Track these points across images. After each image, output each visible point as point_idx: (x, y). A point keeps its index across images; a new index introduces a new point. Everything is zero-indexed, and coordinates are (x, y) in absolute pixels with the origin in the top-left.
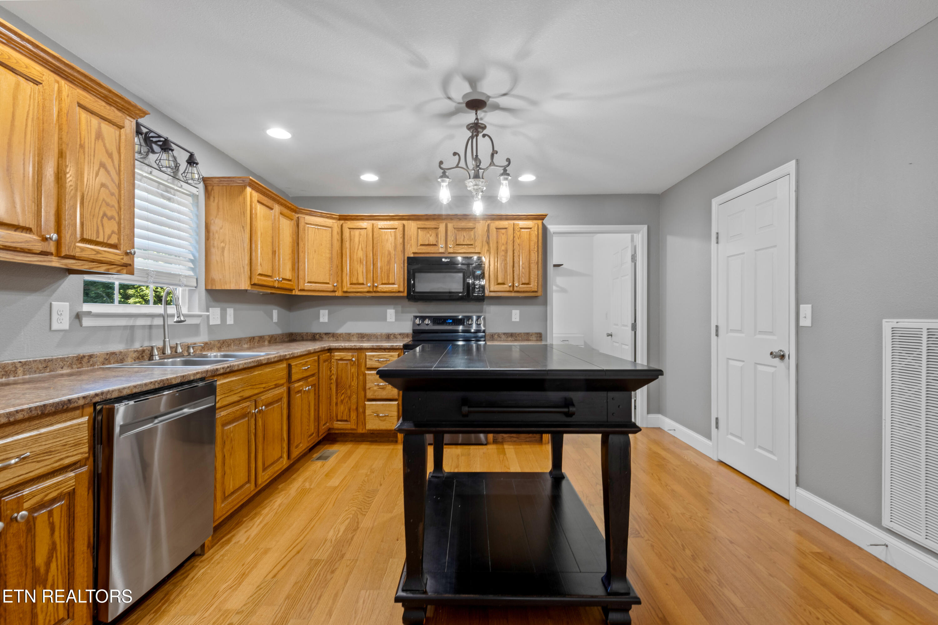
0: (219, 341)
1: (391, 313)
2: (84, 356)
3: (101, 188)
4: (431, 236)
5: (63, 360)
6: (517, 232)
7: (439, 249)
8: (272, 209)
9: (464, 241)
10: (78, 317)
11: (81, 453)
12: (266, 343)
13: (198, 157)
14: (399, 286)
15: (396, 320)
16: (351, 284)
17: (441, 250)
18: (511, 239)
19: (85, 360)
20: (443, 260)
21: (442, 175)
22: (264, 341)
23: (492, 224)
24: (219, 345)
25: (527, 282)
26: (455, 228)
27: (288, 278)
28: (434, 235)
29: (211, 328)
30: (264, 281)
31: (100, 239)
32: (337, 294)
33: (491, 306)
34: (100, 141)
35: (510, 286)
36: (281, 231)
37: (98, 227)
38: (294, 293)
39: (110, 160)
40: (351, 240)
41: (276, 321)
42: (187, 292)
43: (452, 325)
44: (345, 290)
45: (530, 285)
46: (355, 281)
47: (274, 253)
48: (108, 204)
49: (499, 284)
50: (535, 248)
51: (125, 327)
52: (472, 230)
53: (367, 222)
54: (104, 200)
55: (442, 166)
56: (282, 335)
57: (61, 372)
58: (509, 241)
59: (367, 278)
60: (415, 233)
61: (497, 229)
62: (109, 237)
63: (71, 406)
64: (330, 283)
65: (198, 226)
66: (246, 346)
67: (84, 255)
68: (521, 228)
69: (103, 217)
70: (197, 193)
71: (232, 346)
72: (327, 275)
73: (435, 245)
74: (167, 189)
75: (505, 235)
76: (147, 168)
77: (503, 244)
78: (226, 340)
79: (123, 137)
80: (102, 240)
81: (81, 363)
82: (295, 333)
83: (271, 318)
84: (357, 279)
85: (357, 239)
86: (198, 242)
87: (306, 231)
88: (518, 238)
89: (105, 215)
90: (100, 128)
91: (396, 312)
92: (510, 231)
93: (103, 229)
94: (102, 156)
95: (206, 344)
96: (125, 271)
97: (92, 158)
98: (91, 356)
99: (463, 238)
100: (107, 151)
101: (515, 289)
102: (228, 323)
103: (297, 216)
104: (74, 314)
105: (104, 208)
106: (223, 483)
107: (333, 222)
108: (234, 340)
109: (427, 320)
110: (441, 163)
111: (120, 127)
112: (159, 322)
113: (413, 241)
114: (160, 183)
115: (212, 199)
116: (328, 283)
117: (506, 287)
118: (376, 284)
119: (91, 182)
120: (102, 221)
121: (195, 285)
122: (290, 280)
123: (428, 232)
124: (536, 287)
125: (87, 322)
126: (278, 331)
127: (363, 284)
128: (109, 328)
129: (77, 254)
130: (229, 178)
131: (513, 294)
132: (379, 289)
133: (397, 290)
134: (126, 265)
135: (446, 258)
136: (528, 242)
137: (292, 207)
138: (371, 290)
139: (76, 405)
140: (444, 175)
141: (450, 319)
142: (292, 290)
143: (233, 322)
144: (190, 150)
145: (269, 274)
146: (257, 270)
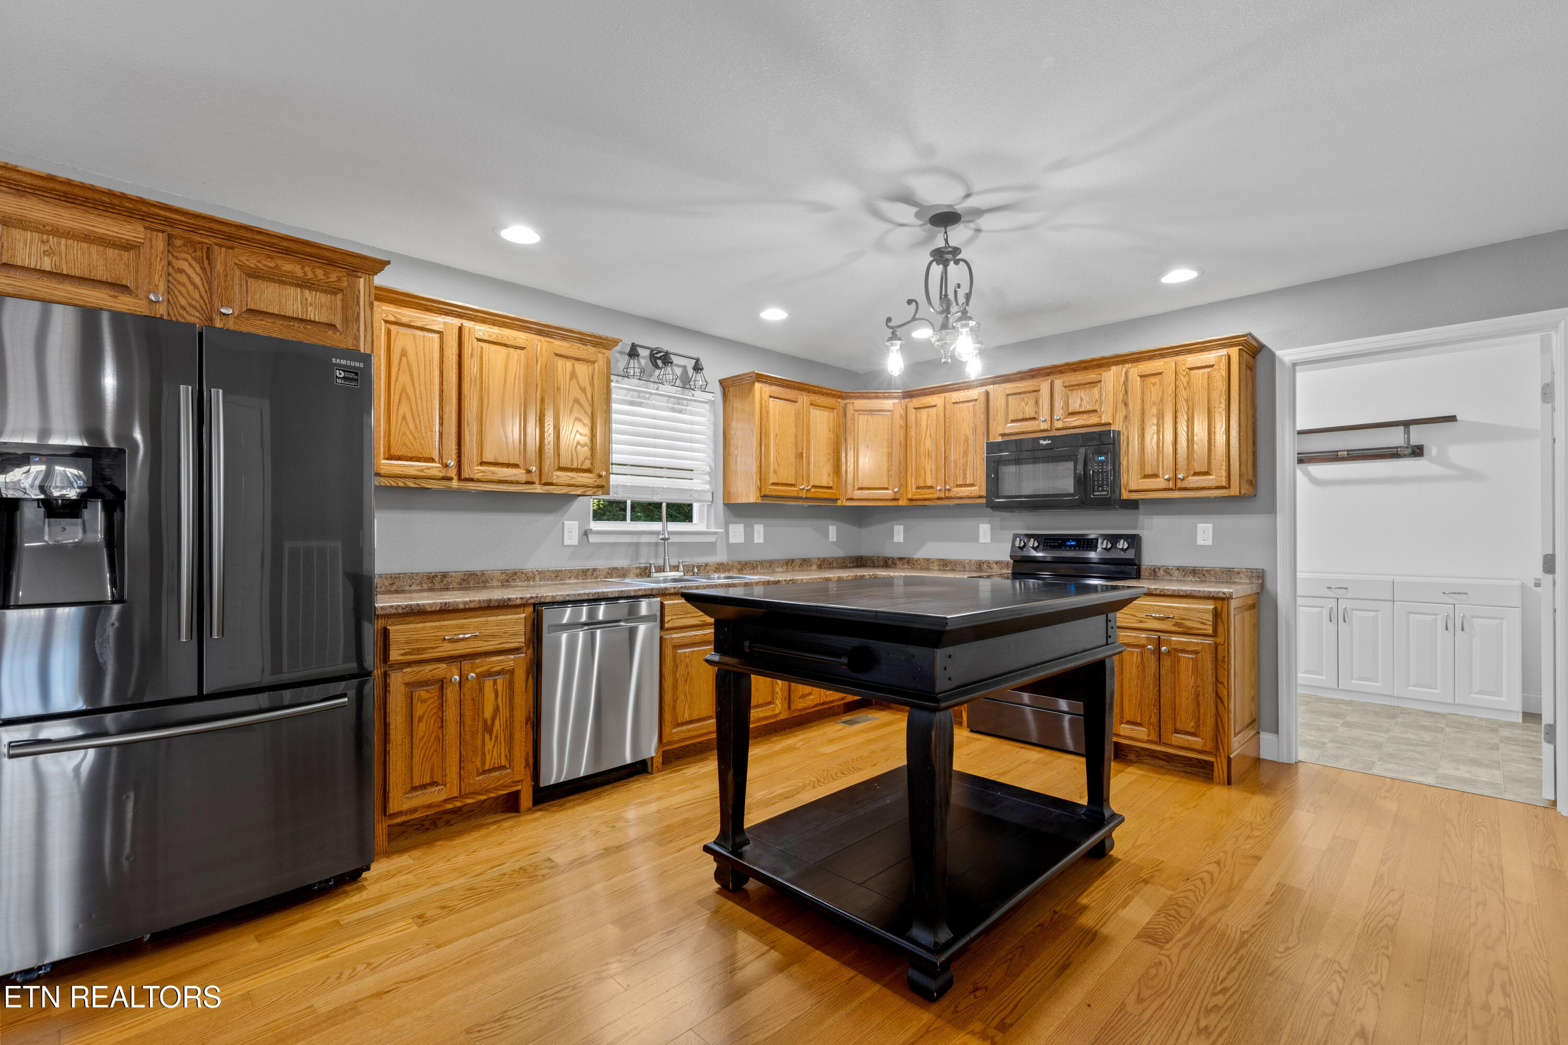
0: (739, 563)
1: (985, 530)
2: (588, 569)
3: (575, 421)
4: (1026, 404)
5: (570, 571)
6: (1182, 377)
7: (1039, 426)
8: (796, 402)
9: (1081, 406)
10: (586, 533)
11: (519, 642)
12: (814, 567)
13: (704, 363)
14: (980, 487)
15: (993, 540)
16: (917, 488)
17: (1044, 426)
18: (1170, 392)
19: (590, 573)
20: (1042, 442)
21: (891, 335)
22: (811, 566)
23: (1131, 370)
24: (739, 566)
25: (1204, 469)
26: (1065, 387)
27: (824, 484)
28: (1031, 403)
29: (731, 547)
30: (782, 491)
31: (575, 466)
32: (900, 503)
33: (1154, 517)
34: (574, 380)
35: (1168, 480)
36: (812, 427)
37: (571, 455)
38: (839, 503)
39: (583, 395)
40: (917, 424)
41: (835, 540)
42: (706, 507)
43: (1075, 550)
44: (910, 496)
45: (1210, 475)
46: (922, 484)
47: (800, 456)
48: (581, 435)
49: (1146, 477)
50: (1221, 403)
51: (630, 544)
52: (1095, 387)
53: (938, 395)
54: (578, 431)
55: (890, 324)
56: (844, 559)
57: (568, 581)
58: (1165, 397)
59: (937, 479)
60: (1003, 403)
61: (1141, 376)
62: (583, 463)
63: (510, 604)
64: (890, 488)
65: (715, 435)
66: (780, 569)
67: (561, 481)
68: (1191, 369)
69: (577, 446)
70: (713, 399)
71: (759, 569)
72: (885, 477)
73: (1034, 419)
74: (678, 400)
75: (1157, 386)
76: (652, 385)
77: (1154, 403)
78: (749, 562)
79: (596, 370)
81: (586, 575)
82: (866, 557)
83: (827, 536)
84: (925, 481)
85: (924, 424)
86: (715, 453)
87: (856, 421)
88: (1185, 389)
89: (579, 444)
90: (574, 369)
91: (992, 529)
92: (1169, 376)
93: (576, 456)
94: (576, 393)
95: (722, 564)
96: (600, 492)
97: (567, 397)
98: (594, 570)
99: (1079, 401)
100: (580, 388)
101: (1179, 484)
102: (755, 541)
103: (844, 402)
104: (583, 531)
105: (578, 439)
106: (674, 708)
107: (894, 404)
108: (761, 563)
109: (1032, 540)
110: (889, 320)
111: (593, 362)
113: (1001, 417)
114: (670, 397)
115: (728, 401)
116: (887, 489)
117: (1159, 483)
118: (947, 487)
120: (576, 450)
121: (711, 499)
122: (830, 488)
123: (1023, 399)
124: (1224, 479)
125: (593, 539)
126: (839, 553)
127: (931, 487)
128: (614, 545)
129: (554, 481)
130: (739, 376)
131: (1176, 495)
132: (951, 494)
133: (978, 494)
134: (602, 487)
135: (1044, 438)
136: (1206, 393)
137: (835, 393)
138: (942, 495)
139: (514, 603)
140: (894, 337)
141: (1073, 540)
142: (836, 500)
143: (761, 541)
144: (696, 356)
145: (790, 482)
146: (773, 479)
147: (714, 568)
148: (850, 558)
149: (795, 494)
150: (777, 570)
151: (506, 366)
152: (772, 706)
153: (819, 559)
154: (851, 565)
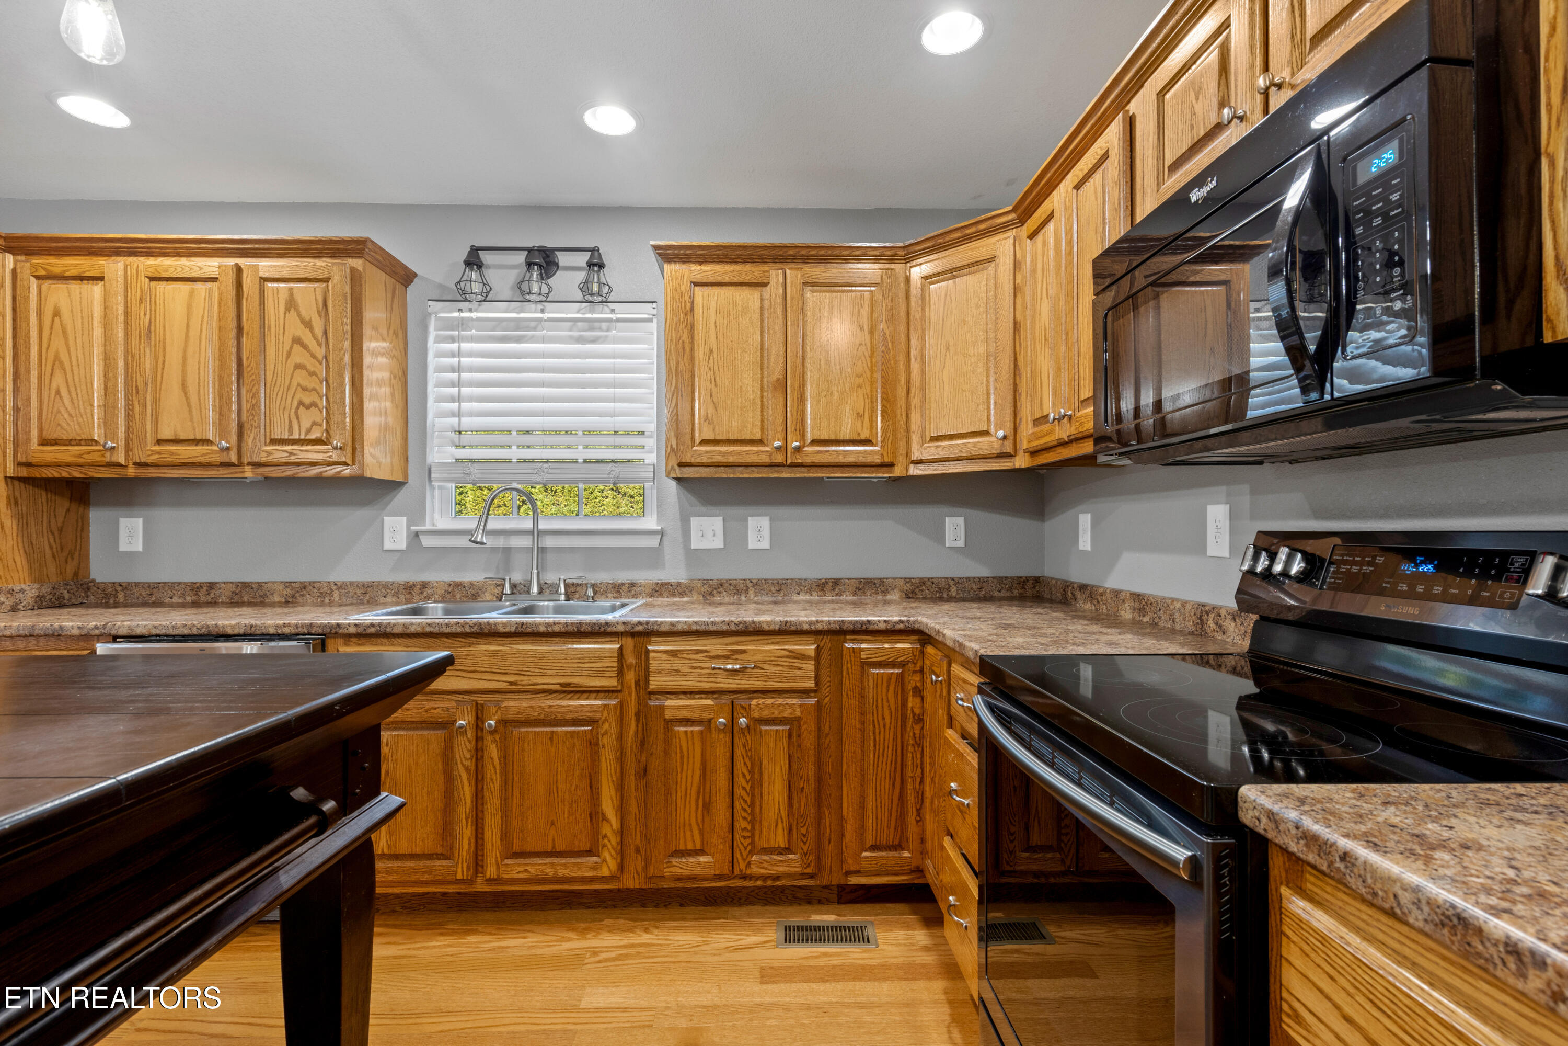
3: (294, 370)
4: (1198, 94)
8: (764, 285)
12: (894, 596)
16: (1034, 424)
27: (848, 434)
29: (693, 556)
31: (295, 436)
34: (292, 311)
37: (290, 422)
39: (307, 331)
41: (961, 543)
48: (305, 389)
54: (299, 385)
62: (308, 431)
69: (298, 408)
74: (589, 323)
76: (532, 306)
79: (330, 291)
80: (297, 437)
81: (410, 593)
89: (301, 403)
90: (292, 295)
93: (299, 422)
94: (296, 330)
95: (668, 584)
97: (281, 337)
100: (303, 321)
102: (749, 547)
103: (908, 266)
105: (300, 395)
111: (326, 281)
112: (525, 542)
114: (569, 320)
116: (981, 435)
118: (1068, 411)
119: (280, 369)
120: (296, 413)
121: (651, 477)
129: (262, 460)
142: (891, 465)
143: (765, 544)
144: (591, 245)
145: (748, 437)
146: (703, 431)
147: (648, 591)
148: (1000, 580)
149: (765, 459)
150: (796, 598)
151: (189, 307)
152: (595, 859)
153: (908, 580)
154: (1004, 593)
